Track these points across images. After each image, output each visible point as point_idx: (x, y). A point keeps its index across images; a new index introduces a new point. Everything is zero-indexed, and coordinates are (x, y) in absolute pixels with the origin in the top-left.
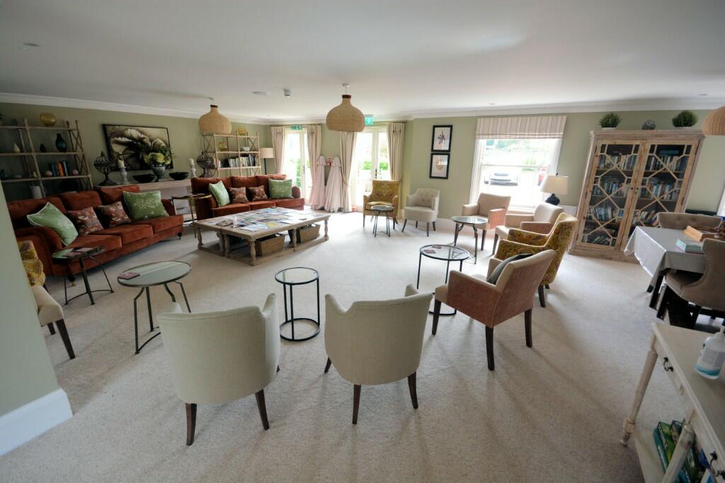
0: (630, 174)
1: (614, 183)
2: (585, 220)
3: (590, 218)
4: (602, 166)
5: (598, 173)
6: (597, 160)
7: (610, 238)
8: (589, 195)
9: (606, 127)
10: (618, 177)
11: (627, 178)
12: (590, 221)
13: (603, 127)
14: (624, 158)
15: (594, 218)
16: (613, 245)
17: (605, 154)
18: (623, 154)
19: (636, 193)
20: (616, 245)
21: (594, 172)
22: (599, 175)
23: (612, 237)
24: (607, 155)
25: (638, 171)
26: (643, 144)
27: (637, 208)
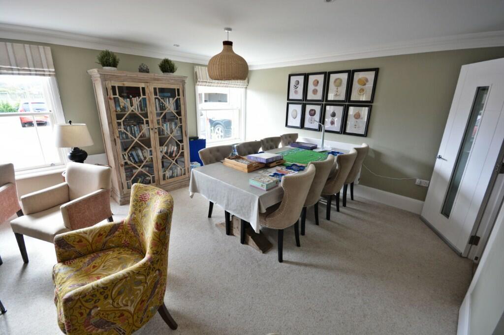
0: (146, 116)
1: (134, 126)
2: (123, 168)
3: (126, 163)
4: (119, 109)
5: (119, 117)
6: (112, 103)
7: (148, 176)
8: (119, 141)
9: (107, 66)
10: (136, 120)
11: (145, 120)
12: (127, 166)
13: (104, 65)
14: (136, 101)
15: (129, 162)
16: (154, 182)
17: (117, 96)
18: (134, 97)
19: (156, 132)
20: (156, 181)
21: (114, 117)
22: (121, 119)
23: (151, 176)
24: (120, 98)
25: (151, 112)
26: (148, 86)
27: (160, 146)
